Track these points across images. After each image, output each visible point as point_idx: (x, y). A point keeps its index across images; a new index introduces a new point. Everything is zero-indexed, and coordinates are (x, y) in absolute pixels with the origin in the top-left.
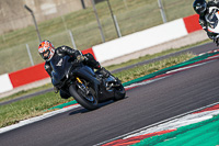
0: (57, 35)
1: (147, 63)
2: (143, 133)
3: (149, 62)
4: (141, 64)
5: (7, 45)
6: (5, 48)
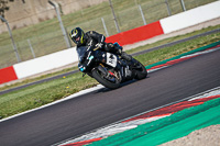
0: (128, 10)
1: (209, 33)
2: (207, 95)
3: (212, 33)
4: (205, 35)
5: (85, 18)
6: (84, 21)
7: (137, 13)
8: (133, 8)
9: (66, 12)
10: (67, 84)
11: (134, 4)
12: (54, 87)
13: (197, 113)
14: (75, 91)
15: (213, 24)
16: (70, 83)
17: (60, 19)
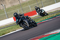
2: (50, 33)
7: (29, 8)
8: (27, 6)
9: (7, 7)
10: (6, 30)
11: (28, 5)
12: (2, 31)
13: (47, 39)
14: (9, 32)
15: (52, 11)
16: (7, 29)
17: (5, 10)
